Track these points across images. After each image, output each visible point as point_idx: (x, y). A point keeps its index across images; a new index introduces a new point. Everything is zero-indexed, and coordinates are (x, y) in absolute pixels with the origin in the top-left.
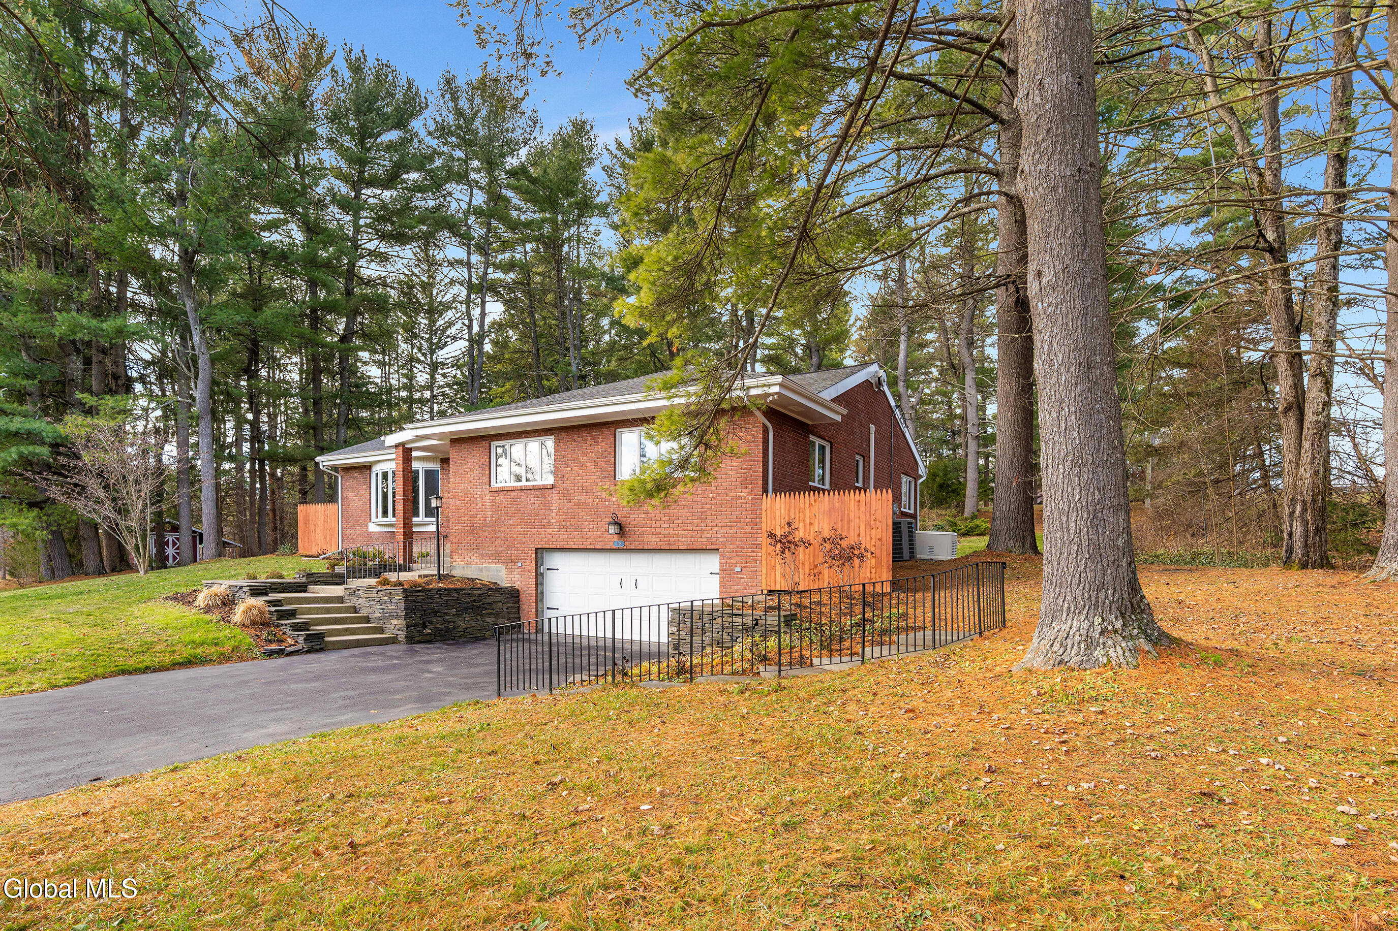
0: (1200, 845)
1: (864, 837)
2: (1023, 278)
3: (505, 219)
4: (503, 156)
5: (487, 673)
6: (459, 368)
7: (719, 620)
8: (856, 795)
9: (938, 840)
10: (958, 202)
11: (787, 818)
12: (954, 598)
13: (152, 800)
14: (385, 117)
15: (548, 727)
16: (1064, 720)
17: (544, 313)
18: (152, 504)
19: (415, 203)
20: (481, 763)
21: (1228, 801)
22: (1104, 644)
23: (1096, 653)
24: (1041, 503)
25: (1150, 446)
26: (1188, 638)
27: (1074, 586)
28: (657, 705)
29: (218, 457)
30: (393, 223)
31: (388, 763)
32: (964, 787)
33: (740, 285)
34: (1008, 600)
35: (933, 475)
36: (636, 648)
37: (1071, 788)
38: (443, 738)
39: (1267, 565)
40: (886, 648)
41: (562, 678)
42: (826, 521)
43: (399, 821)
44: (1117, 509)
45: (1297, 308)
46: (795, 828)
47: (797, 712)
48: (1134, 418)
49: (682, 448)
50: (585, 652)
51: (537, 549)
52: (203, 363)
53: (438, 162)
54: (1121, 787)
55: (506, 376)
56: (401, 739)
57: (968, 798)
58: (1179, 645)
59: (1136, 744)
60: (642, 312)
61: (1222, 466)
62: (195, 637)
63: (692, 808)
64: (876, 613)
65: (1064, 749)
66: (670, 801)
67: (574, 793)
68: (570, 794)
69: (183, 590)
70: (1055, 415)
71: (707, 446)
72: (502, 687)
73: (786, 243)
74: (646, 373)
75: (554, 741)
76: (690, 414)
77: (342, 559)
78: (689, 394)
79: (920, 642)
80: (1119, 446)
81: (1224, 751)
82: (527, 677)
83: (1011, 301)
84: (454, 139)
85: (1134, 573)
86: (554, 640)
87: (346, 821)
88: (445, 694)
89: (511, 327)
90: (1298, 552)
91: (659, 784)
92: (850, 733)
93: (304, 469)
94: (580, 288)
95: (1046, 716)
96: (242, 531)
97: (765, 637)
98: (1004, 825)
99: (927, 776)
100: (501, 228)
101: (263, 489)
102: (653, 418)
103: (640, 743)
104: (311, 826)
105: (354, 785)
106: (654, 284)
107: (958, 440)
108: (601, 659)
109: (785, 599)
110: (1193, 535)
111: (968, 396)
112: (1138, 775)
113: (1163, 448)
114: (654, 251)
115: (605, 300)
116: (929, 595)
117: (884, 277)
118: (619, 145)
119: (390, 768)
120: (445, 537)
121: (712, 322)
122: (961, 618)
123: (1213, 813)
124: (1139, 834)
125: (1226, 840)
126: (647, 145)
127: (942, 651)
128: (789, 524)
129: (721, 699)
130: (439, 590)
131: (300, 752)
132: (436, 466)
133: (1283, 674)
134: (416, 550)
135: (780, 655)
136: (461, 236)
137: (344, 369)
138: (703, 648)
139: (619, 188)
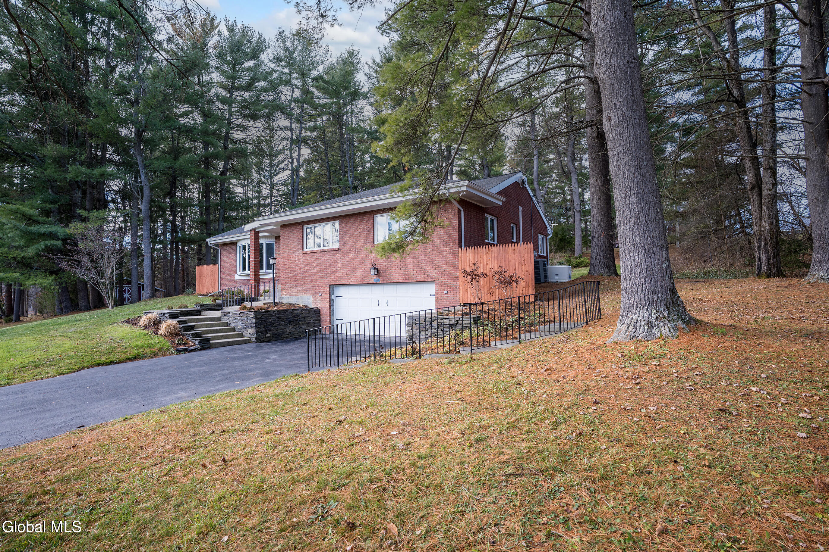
0: (720, 440)
1: (524, 445)
2: (600, 122)
3: (311, 104)
4: (310, 70)
5: (302, 358)
6: (286, 186)
7: (435, 322)
8: (518, 421)
9: (567, 445)
10: (562, 83)
11: (477, 436)
12: (571, 303)
13: (112, 437)
14: (246, 54)
15: (336, 388)
16: (637, 371)
17: (333, 153)
18: (117, 269)
19: (262, 98)
20: (298, 410)
21: (734, 413)
22: (658, 325)
23: (654, 331)
24: (618, 247)
25: (677, 212)
26: (706, 320)
27: (639, 292)
28: (400, 373)
29: (154, 241)
30: (250, 109)
31: (245, 412)
32: (581, 413)
33: (442, 132)
34: (602, 303)
35: (556, 234)
36: (387, 340)
37: (643, 410)
38: (276, 396)
39: (747, 277)
40: (533, 334)
41: (345, 359)
42: (496, 262)
43: (251, 446)
44: (661, 247)
45: (753, 133)
46: (482, 442)
47: (483, 373)
48: (667, 197)
49: (412, 224)
50: (358, 344)
51: (330, 285)
52: (146, 191)
53: (275, 76)
54: (672, 408)
55: (311, 189)
56: (252, 398)
57: (584, 419)
58: (701, 324)
59: (680, 382)
60: (387, 149)
61: (718, 222)
62: (138, 343)
63: (422, 432)
64: (527, 314)
65: (638, 387)
66: (409, 429)
67: (352, 426)
68: (350, 427)
69: (132, 317)
70: (623, 196)
71: (426, 222)
72: (310, 366)
73: (467, 108)
74: (390, 183)
75: (341, 396)
76: (417, 204)
77: (220, 296)
78: (415, 194)
79: (552, 329)
80: (660, 212)
81: (731, 384)
82: (325, 359)
83: (595, 134)
84: (283, 63)
85: (673, 283)
86: (340, 338)
87: (221, 446)
88: (278, 371)
89: (315, 162)
90: (764, 268)
91: (402, 419)
92: (514, 384)
93: (200, 246)
94: (353, 138)
95: (627, 369)
96: (165, 283)
97: (462, 331)
98: (605, 434)
99: (559, 408)
100: (309, 108)
101: (177, 258)
102: (395, 208)
103: (390, 395)
104: (201, 450)
105: (225, 426)
106: (394, 133)
107: (569, 213)
108: (367, 348)
109: (473, 308)
110: (705, 261)
111: (573, 188)
112: (682, 401)
113: (685, 213)
114: (394, 115)
115: (366, 144)
116: (556, 302)
117: (523, 125)
118: (374, 62)
119: (246, 415)
120: (278, 280)
121: (427, 154)
122: (575, 314)
123: (727, 421)
124: (684, 436)
125: (736, 437)
126: (389, 60)
127: (565, 334)
128: (475, 265)
129: (438, 368)
130: (274, 311)
131: (195, 407)
132: (273, 241)
133: (761, 338)
134: (261, 289)
135: (471, 341)
136: (287, 114)
137: (222, 189)
138: (427, 339)
139: (374, 84)
